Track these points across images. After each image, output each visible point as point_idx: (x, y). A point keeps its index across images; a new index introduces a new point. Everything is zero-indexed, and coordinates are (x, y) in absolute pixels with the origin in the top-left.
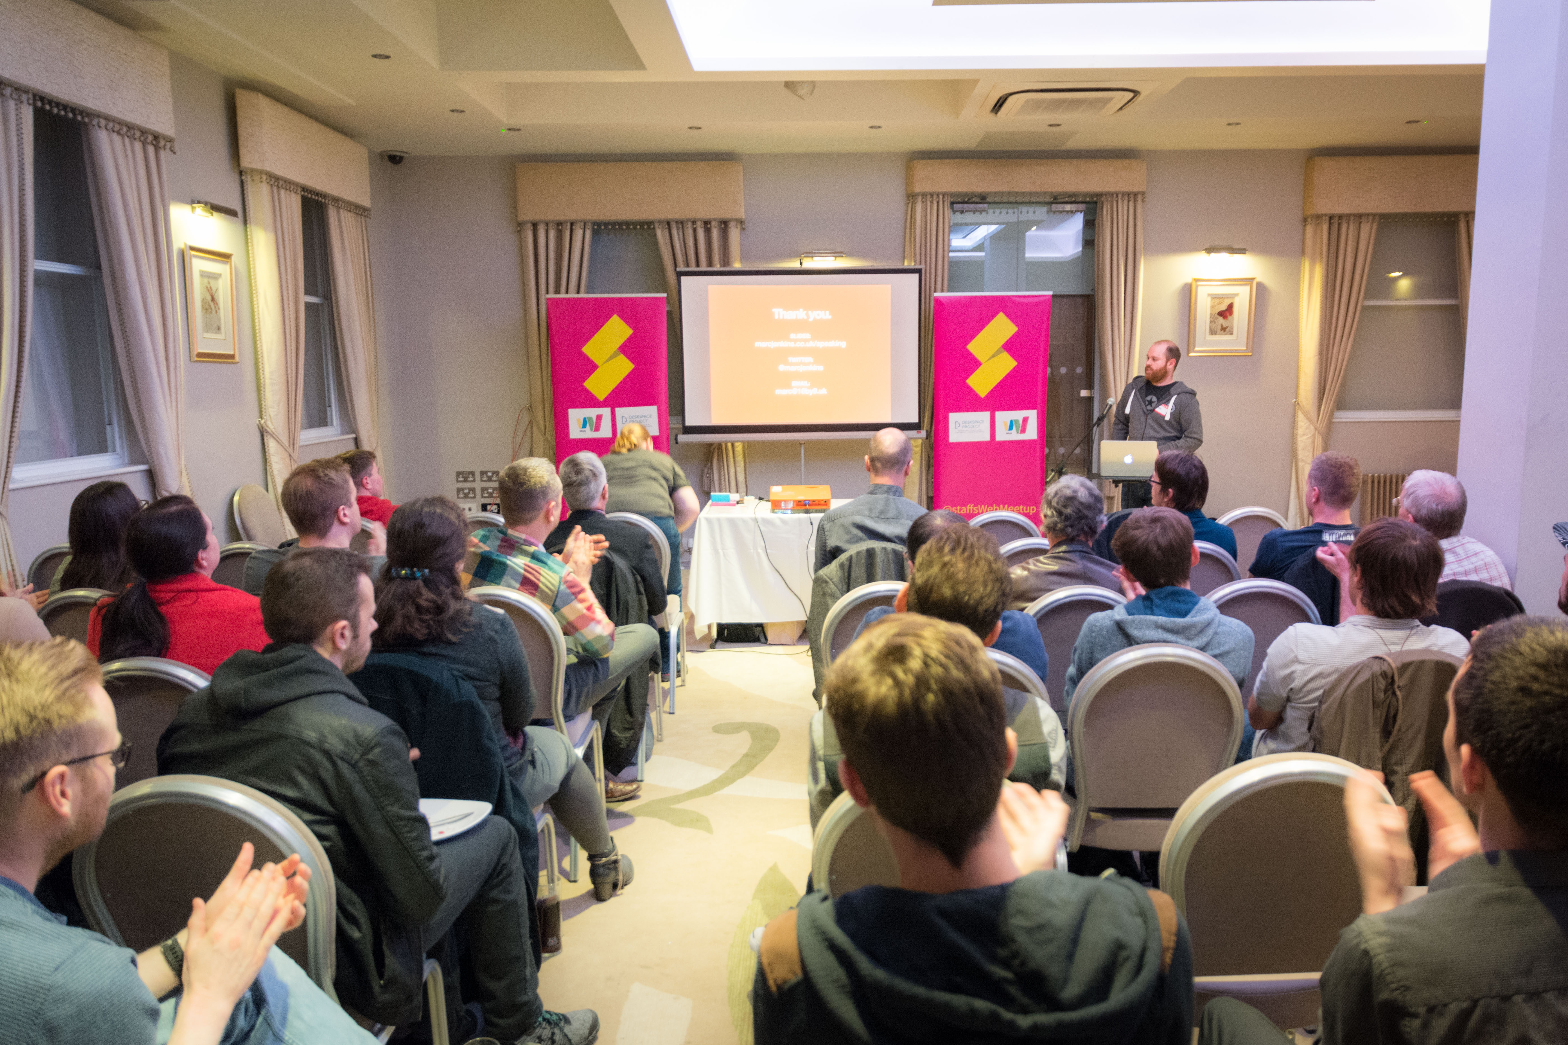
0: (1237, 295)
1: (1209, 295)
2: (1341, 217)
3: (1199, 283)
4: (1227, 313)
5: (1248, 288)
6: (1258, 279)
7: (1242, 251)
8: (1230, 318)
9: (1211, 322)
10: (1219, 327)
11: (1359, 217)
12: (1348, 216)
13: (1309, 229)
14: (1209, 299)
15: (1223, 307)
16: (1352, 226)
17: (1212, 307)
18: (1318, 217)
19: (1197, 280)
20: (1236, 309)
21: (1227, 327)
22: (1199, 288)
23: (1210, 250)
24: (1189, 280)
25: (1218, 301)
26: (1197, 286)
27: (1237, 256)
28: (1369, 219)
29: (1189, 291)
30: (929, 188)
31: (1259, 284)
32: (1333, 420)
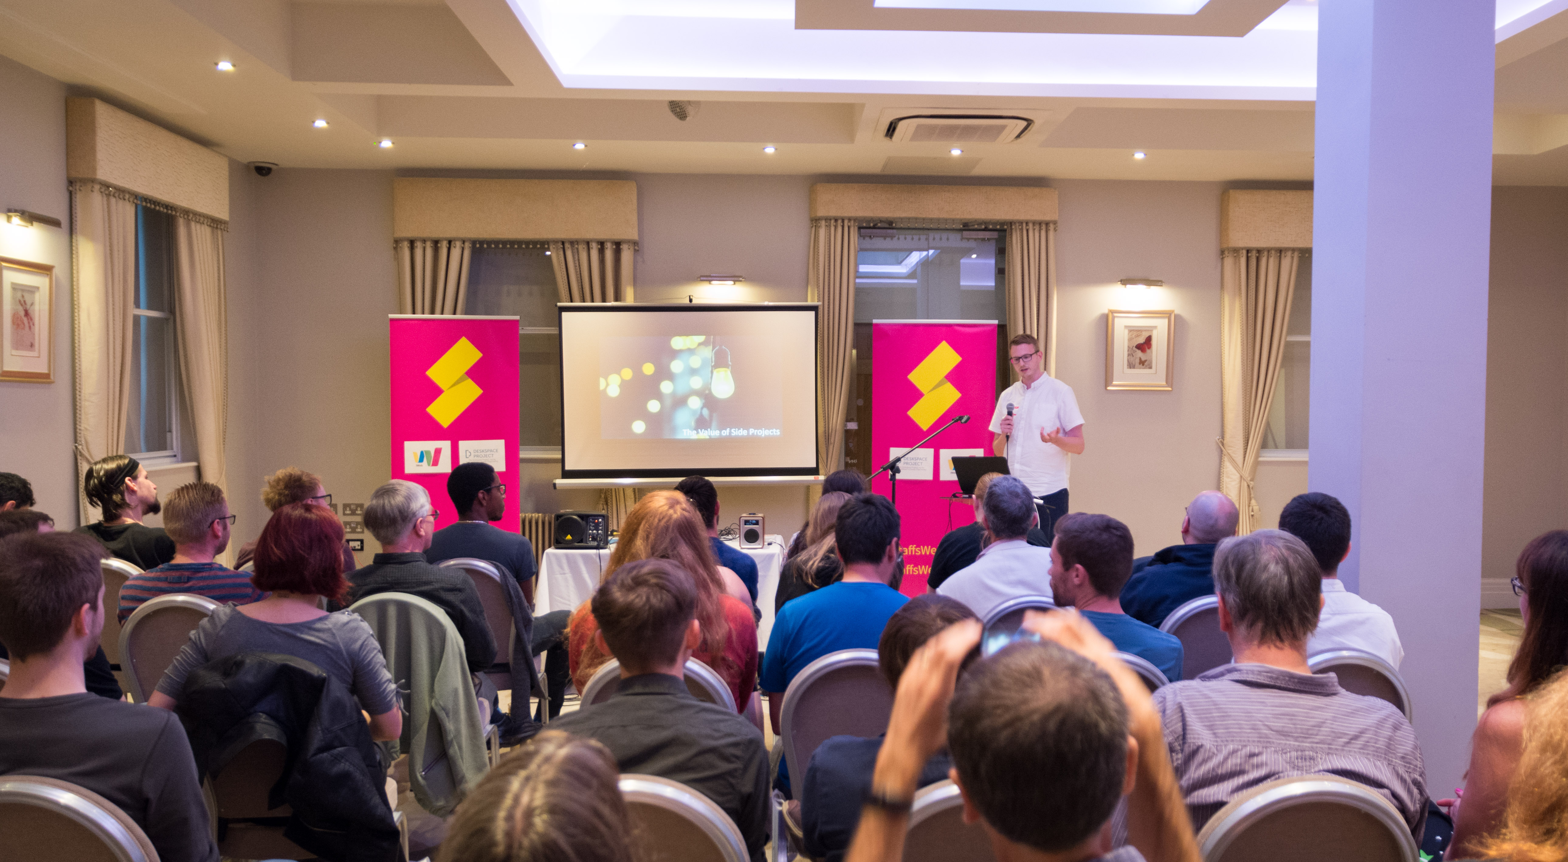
0: (1155, 327)
1: (1126, 327)
2: (1259, 251)
3: (1116, 315)
4: (1145, 345)
5: (1166, 321)
6: (1176, 312)
7: (1161, 283)
8: (1148, 351)
9: (1129, 355)
10: (1138, 361)
11: (1280, 251)
12: (1269, 250)
13: (1229, 262)
14: (1126, 332)
15: (1141, 340)
16: (1271, 260)
17: (1130, 340)
18: (1236, 251)
19: (1112, 312)
20: (1154, 342)
21: (1146, 361)
22: (1116, 320)
23: (1125, 282)
24: (1106, 311)
25: (1135, 334)
26: (1114, 318)
27: (1154, 289)
28: (1289, 254)
29: (1105, 322)
30: (833, 213)
31: (1177, 317)
32: (1260, 459)
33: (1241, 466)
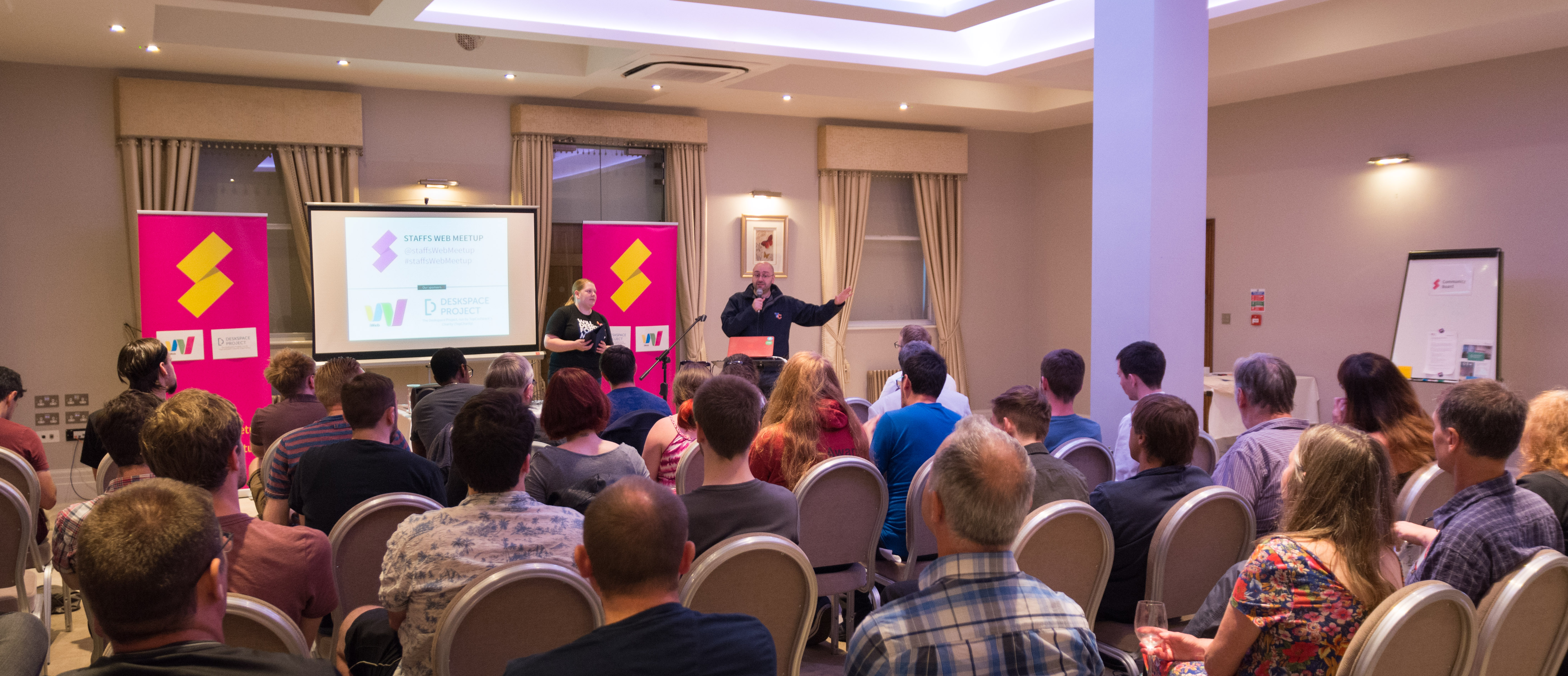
0: (775, 229)
1: (755, 228)
2: (846, 172)
3: (747, 219)
4: (768, 243)
5: (783, 223)
6: (790, 217)
7: (777, 194)
8: (770, 247)
9: (757, 250)
10: (763, 255)
11: (859, 172)
12: (852, 172)
13: (824, 179)
14: (755, 232)
15: (765, 239)
16: (854, 179)
17: (758, 238)
18: (830, 172)
19: (746, 217)
20: (774, 240)
21: (768, 255)
22: (748, 223)
23: (755, 193)
24: (740, 216)
25: (761, 234)
26: (746, 221)
27: (774, 199)
28: (865, 174)
29: (740, 224)
30: (534, 129)
31: (790, 221)
32: (849, 329)
33: (836, 333)
